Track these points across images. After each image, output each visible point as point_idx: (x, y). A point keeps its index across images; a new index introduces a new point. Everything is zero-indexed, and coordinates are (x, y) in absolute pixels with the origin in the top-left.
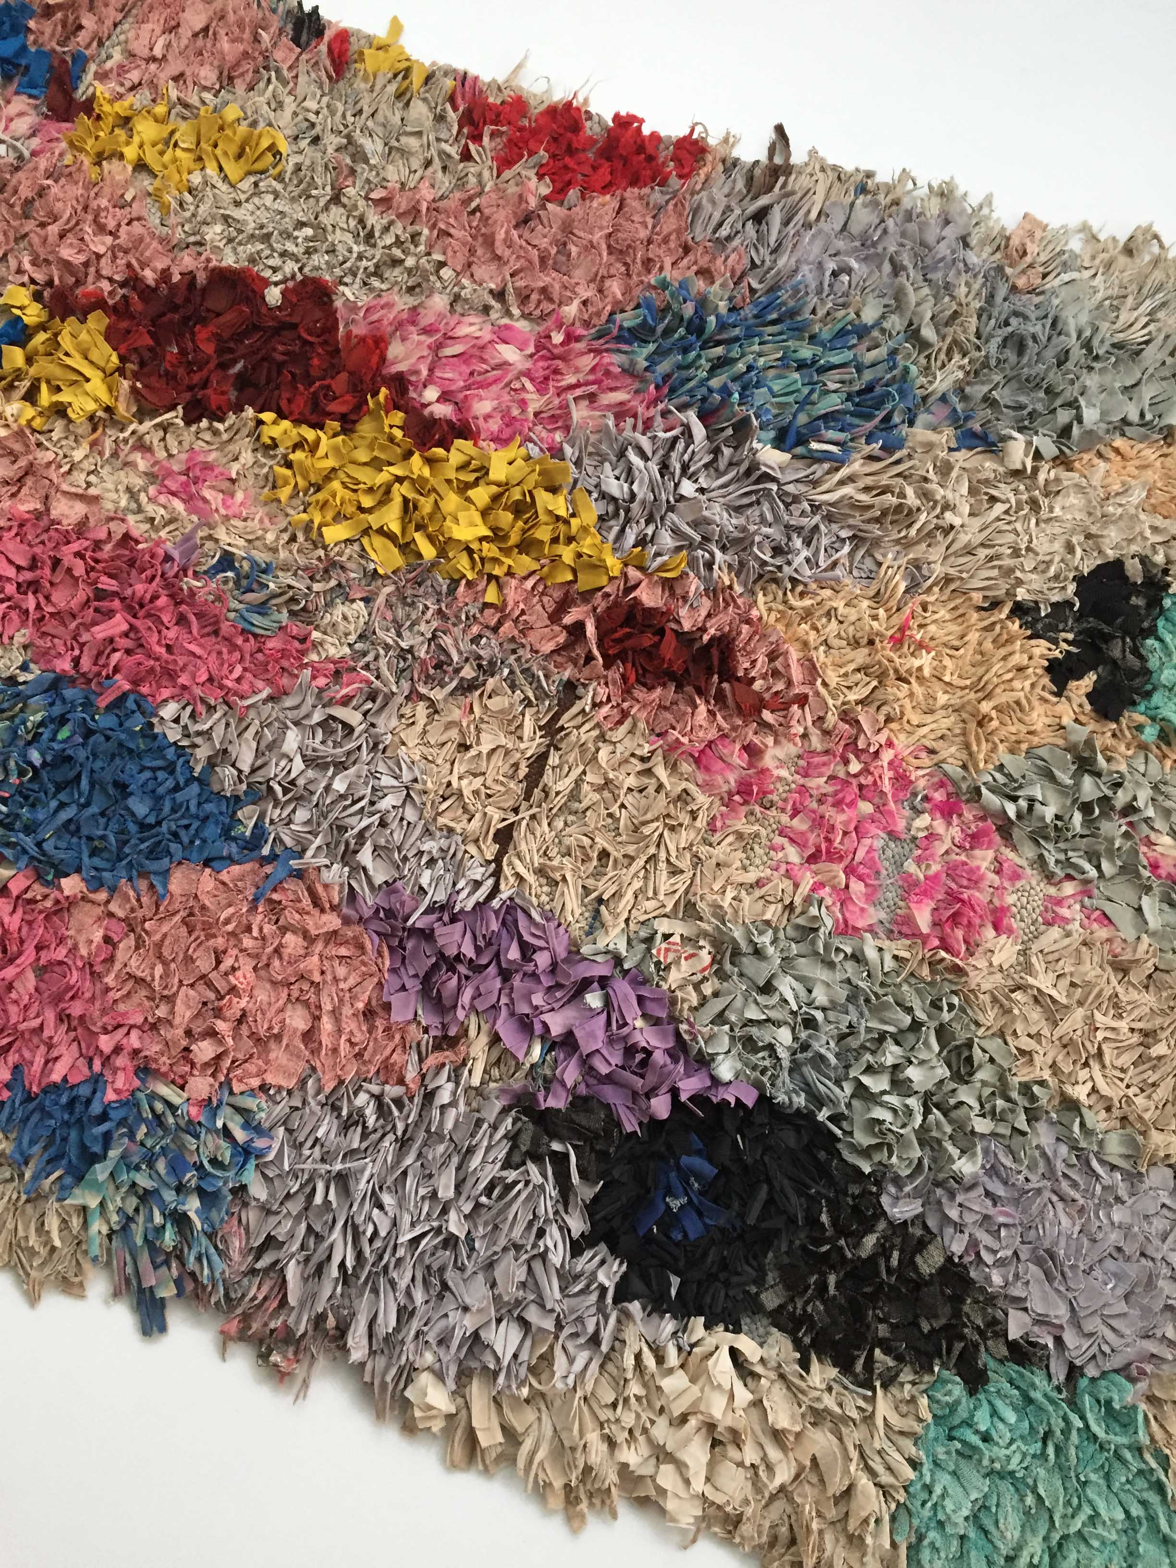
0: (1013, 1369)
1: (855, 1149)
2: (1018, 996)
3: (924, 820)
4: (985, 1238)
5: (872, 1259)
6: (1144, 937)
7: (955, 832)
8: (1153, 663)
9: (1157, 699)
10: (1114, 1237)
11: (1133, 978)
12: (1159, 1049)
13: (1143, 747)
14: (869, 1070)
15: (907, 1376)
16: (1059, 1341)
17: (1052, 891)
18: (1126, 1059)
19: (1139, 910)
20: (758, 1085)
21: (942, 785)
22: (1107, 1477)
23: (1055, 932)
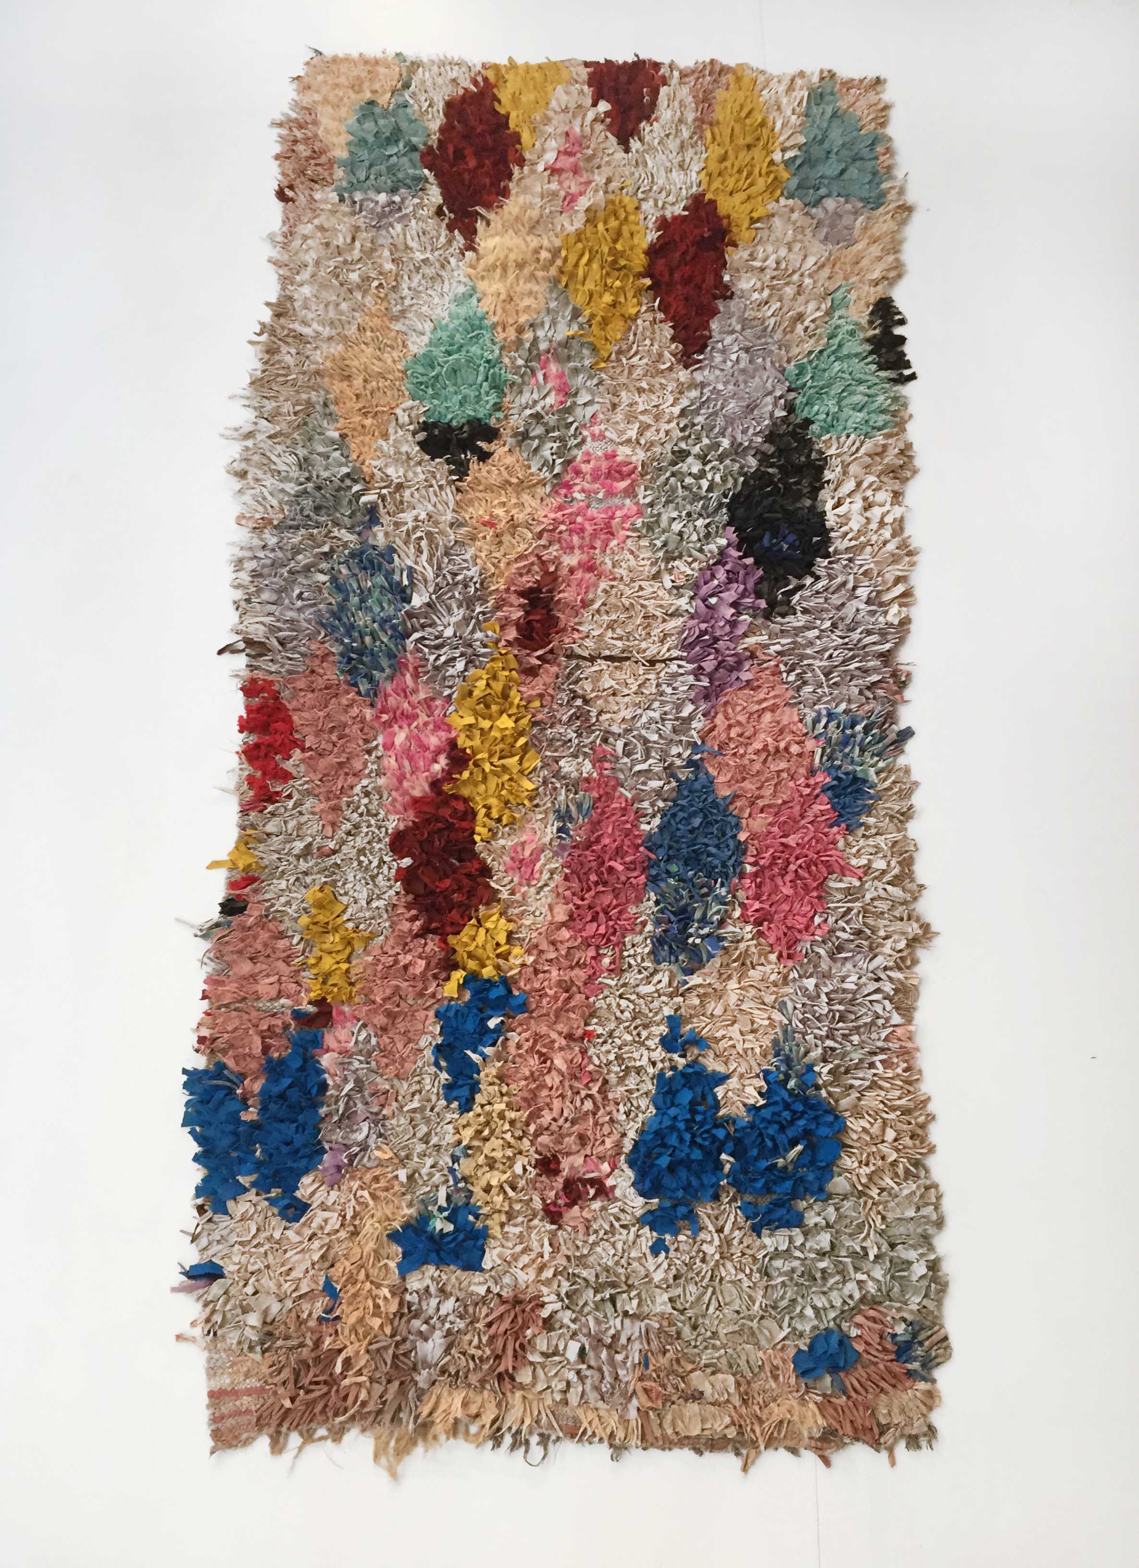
0: (798, 411)
1: (735, 487)
2: (643, 442)
3: (577, 495)
4: (751, 431)
5: (778, 467)
6: (596, 400)
7: (577, 481)
8: (464, 420)
9: (481, 415)
10: (731, 387)
11: (616, 400)
12: (644, 385)
13: (506, 417)
14: (700, 488)
15: (817, 447)
16: (780, 397)
17: (589, 439)
18: (653, 397)
19: (584, 404)
20: (724, 527)
21: (557, 492)
22: (825, 370)
23: (607, 434)
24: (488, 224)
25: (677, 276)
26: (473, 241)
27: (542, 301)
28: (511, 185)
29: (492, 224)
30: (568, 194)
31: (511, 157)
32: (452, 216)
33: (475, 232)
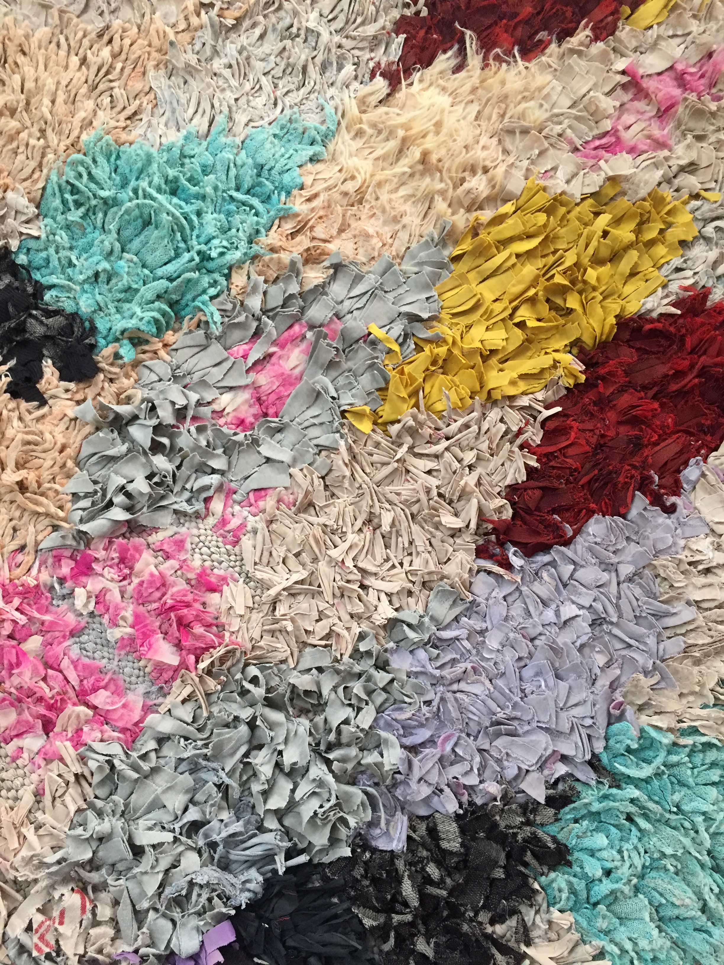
0: (567, 812)
1: (324, 851)
2: (281, 609)
3: (80, 593)
4: (456, 770)
5: (423, 897)
6: (292, 470)
7: (110, 573)
8: (69, 306)
9: (101, 325)
10: (509, 656)
11: (320, 502)
12: (387, 519)
13: (136, 364)
14: (266, 794)
15: (529, 915)
16: (564, 758)
17: (211, 521)
18: (380, 550)
19: (268, 460)
21: (58, 559)
22: (682, 784)
23: (246, 542)
24: (458, 69)
25: (625, 400)
26: (408, 72)
27: (399, 246)
28: (553, 47)
29: (463, 74)
30: (614, 132)
31: (598, 13)
32: (425, 12)
33: (428, 63)
